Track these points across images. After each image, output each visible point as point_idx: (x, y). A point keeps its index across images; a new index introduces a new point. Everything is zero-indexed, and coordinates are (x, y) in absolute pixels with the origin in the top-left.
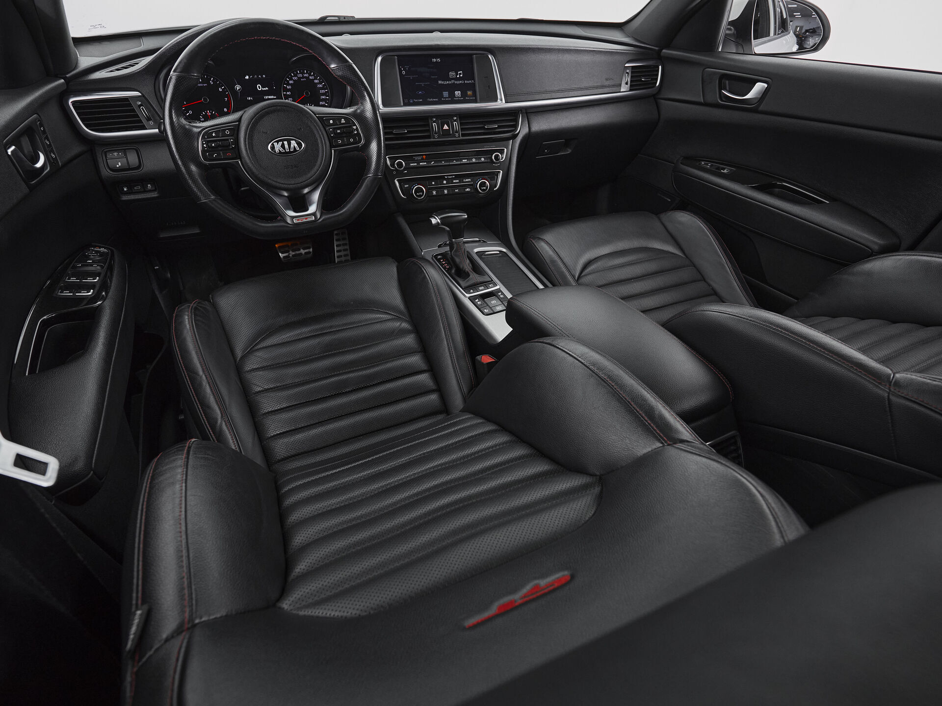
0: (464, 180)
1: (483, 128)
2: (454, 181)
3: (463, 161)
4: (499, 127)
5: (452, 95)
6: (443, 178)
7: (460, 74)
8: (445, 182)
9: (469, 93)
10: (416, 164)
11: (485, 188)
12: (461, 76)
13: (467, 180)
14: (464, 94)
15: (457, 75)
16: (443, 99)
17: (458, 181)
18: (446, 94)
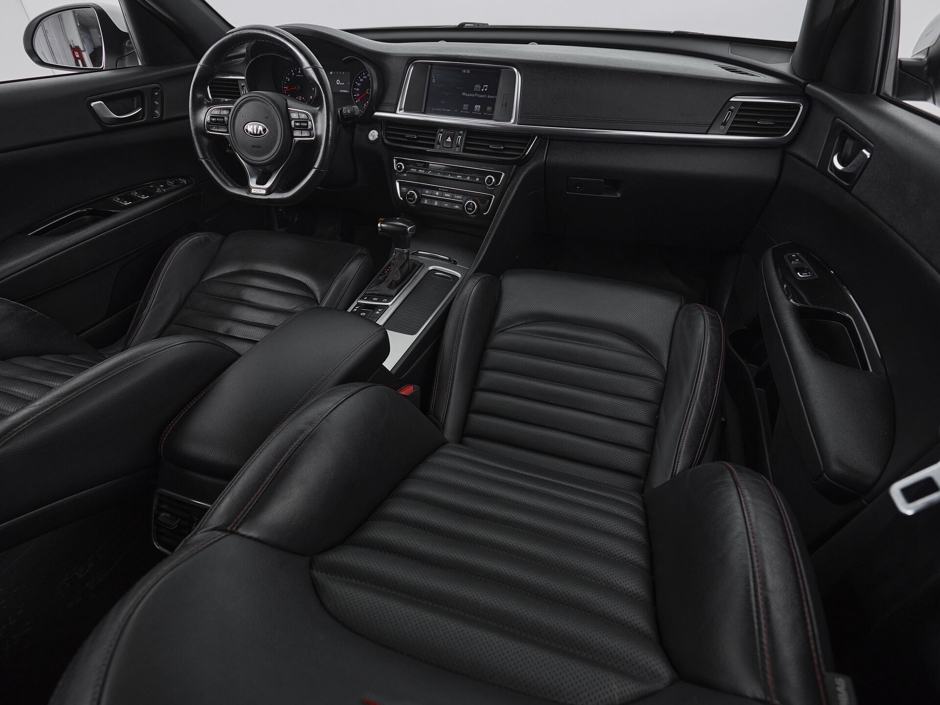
0: (455, 197)
1: (488, 147)
2: (446, 195)
3: (458, 176)
4: (505, 149)
5: (471, 108)
6: (437, 189)
7: (485, 88)
8: (437, 193)
9: (489, 108)
10: (415, 170)
11: (471, 209)
12: (486, 90)
13: (458, 197)
14: (483, 109)
15: (482, 88)
16: (462, 111)
17: (449, 196)
18: (466, 107)
